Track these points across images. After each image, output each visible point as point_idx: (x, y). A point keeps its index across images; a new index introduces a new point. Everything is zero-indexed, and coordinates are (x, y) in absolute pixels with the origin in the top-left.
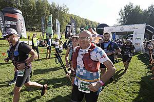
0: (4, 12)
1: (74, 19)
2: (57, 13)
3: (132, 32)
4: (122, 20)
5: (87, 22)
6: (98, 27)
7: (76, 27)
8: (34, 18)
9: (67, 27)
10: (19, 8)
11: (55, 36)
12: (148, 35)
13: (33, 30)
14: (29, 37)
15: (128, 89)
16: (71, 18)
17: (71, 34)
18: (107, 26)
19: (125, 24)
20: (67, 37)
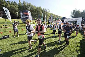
0: (23, 12)
1: (52, 15)
2: (45, 12)
3: (76, 21)
4: (72, 16)
5: (57, 16)
6: (62, 19)
7: (53, 18)
8: (36, 14)
9: (49, 18)
10: (29, 10)
11: (44, 22)
12: (83, 22)
13: (35, 19)
14: (33, 22)
15: (75, 45)
16: (51, 15)
17: (51, 21)
18: (66, 18)
19: (74, 18)
20: (49, 23)
